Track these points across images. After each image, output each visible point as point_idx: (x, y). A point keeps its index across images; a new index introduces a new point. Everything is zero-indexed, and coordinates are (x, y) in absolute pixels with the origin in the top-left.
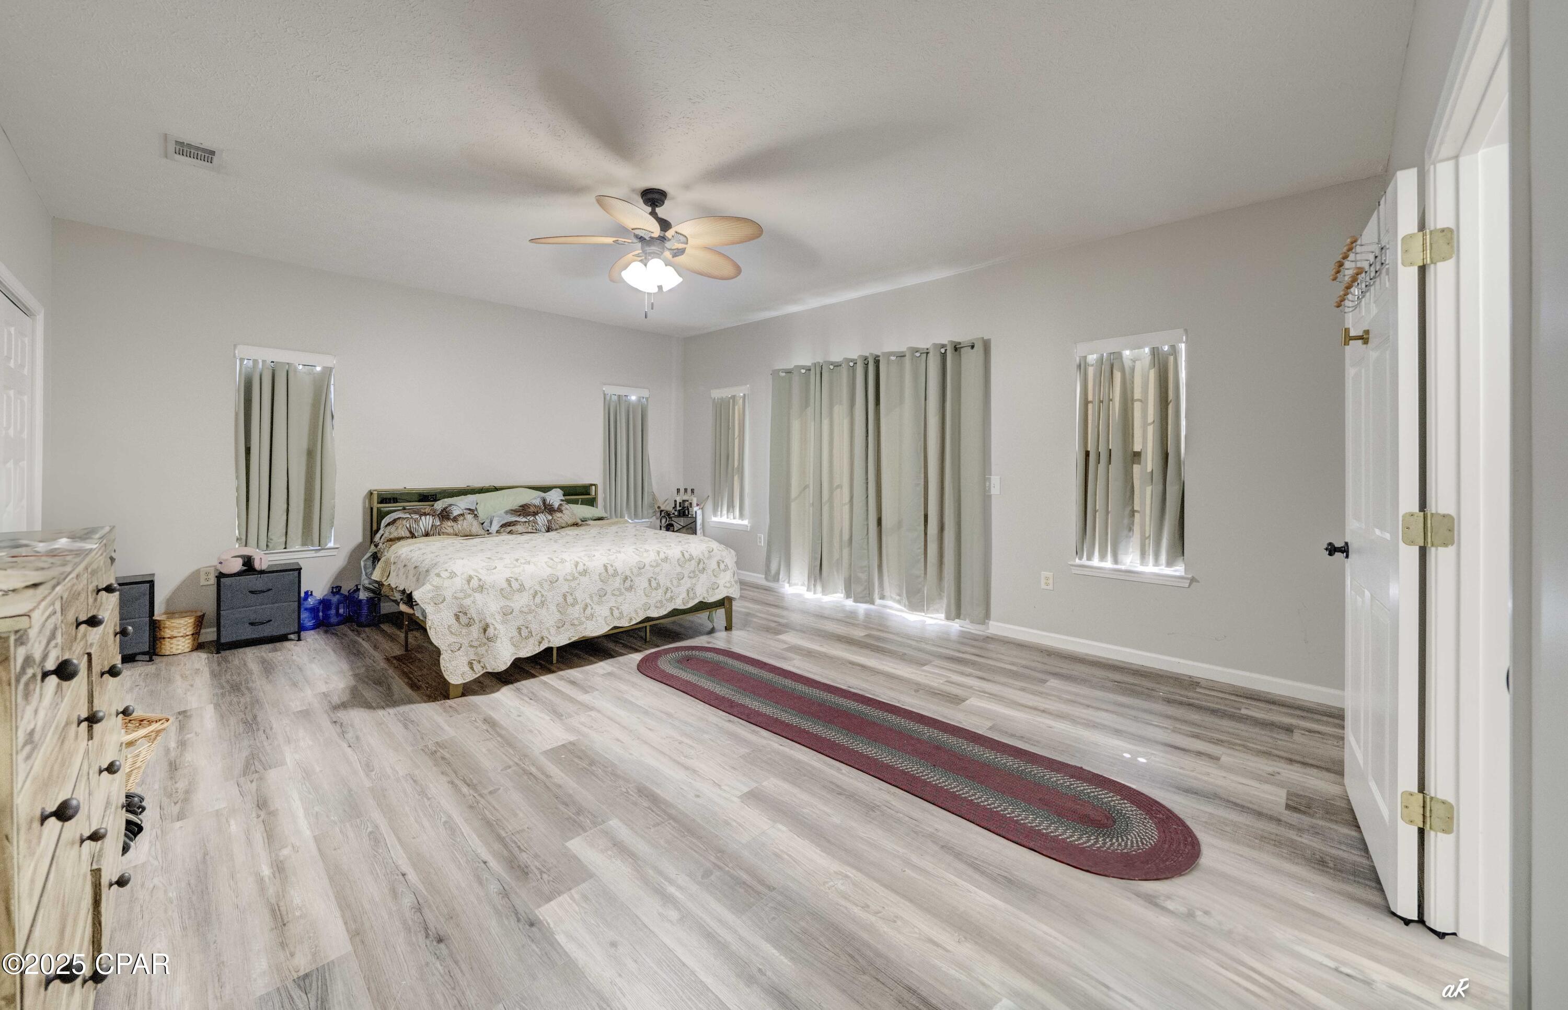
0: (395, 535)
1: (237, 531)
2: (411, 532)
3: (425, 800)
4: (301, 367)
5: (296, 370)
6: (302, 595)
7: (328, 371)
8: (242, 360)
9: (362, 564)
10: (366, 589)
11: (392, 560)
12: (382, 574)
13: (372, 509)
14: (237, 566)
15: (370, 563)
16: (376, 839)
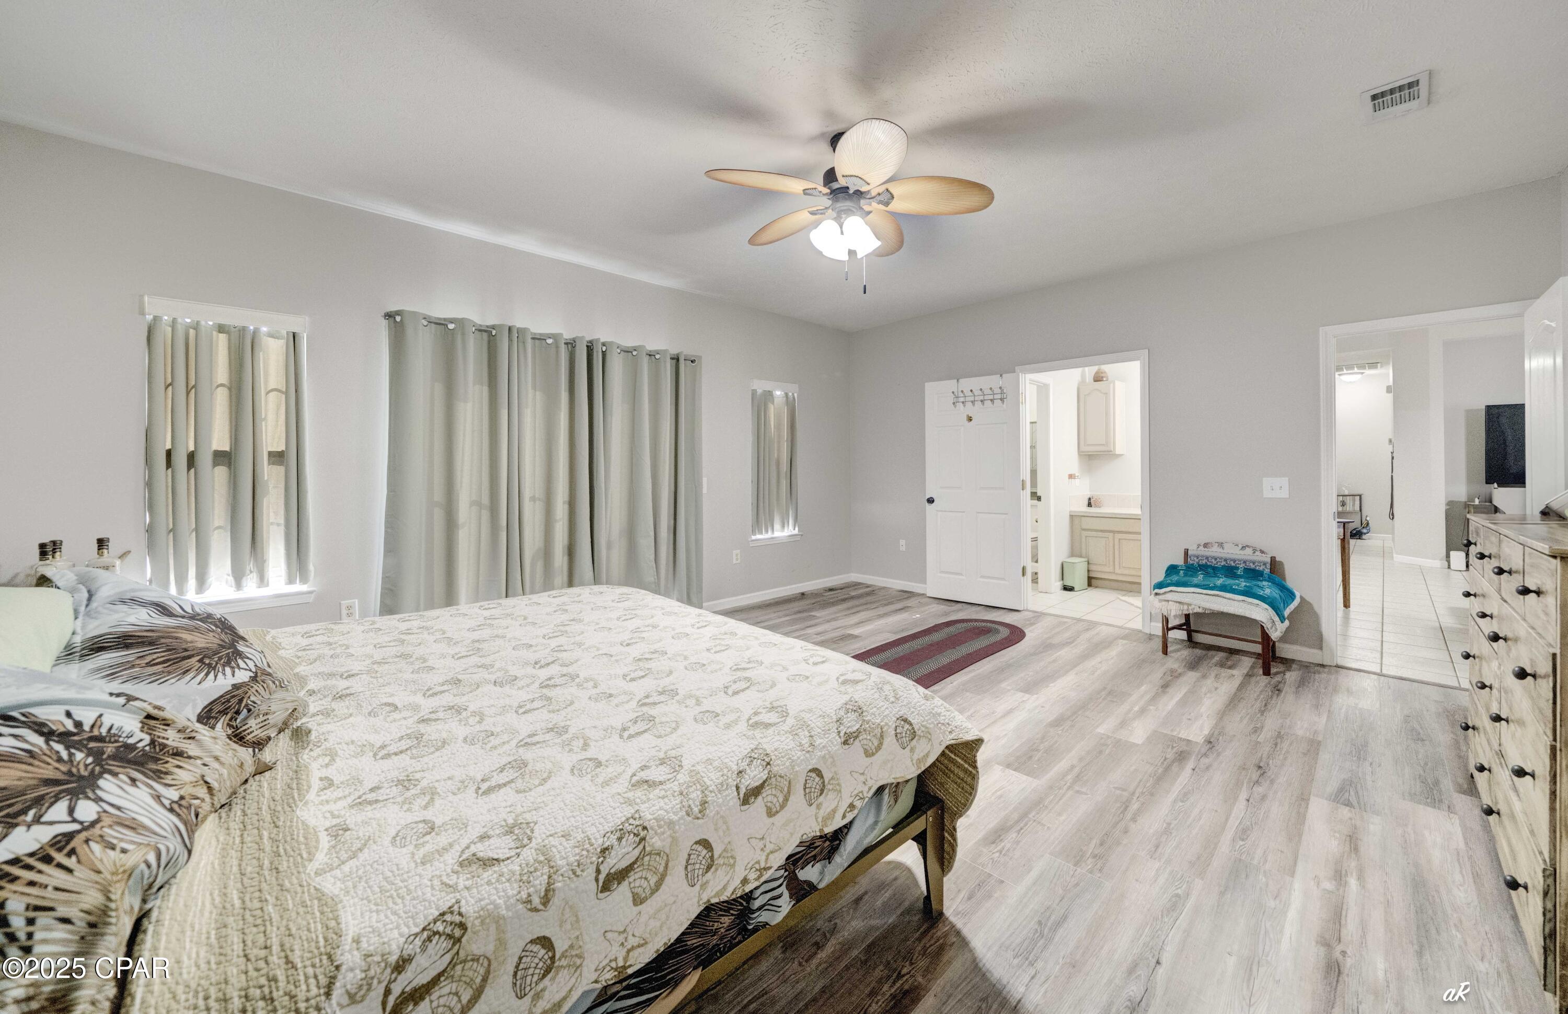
3: (1172, 826)
16: (1243, 833)
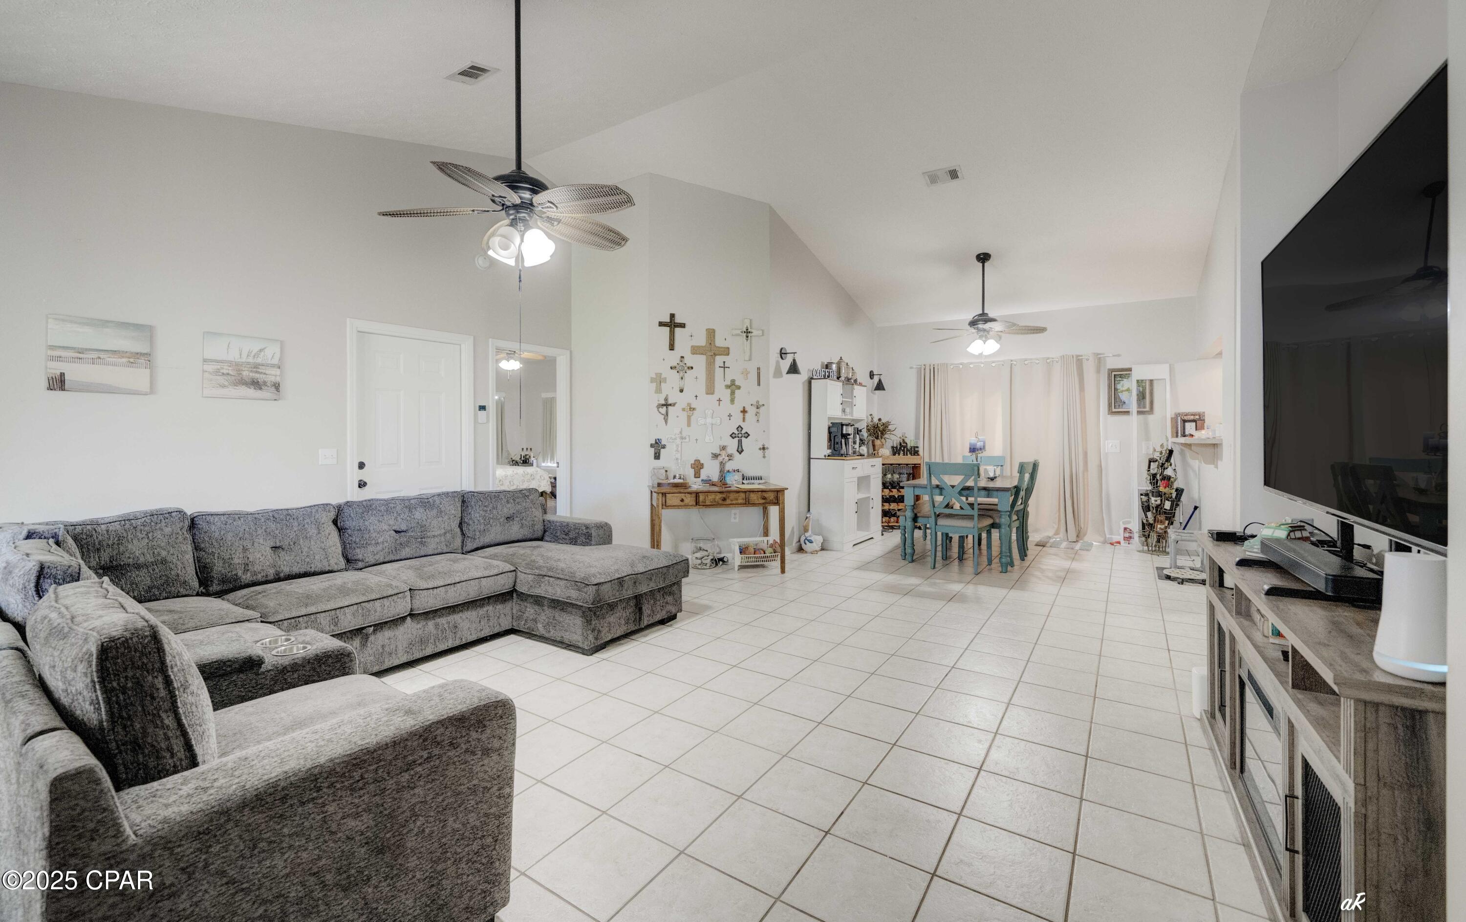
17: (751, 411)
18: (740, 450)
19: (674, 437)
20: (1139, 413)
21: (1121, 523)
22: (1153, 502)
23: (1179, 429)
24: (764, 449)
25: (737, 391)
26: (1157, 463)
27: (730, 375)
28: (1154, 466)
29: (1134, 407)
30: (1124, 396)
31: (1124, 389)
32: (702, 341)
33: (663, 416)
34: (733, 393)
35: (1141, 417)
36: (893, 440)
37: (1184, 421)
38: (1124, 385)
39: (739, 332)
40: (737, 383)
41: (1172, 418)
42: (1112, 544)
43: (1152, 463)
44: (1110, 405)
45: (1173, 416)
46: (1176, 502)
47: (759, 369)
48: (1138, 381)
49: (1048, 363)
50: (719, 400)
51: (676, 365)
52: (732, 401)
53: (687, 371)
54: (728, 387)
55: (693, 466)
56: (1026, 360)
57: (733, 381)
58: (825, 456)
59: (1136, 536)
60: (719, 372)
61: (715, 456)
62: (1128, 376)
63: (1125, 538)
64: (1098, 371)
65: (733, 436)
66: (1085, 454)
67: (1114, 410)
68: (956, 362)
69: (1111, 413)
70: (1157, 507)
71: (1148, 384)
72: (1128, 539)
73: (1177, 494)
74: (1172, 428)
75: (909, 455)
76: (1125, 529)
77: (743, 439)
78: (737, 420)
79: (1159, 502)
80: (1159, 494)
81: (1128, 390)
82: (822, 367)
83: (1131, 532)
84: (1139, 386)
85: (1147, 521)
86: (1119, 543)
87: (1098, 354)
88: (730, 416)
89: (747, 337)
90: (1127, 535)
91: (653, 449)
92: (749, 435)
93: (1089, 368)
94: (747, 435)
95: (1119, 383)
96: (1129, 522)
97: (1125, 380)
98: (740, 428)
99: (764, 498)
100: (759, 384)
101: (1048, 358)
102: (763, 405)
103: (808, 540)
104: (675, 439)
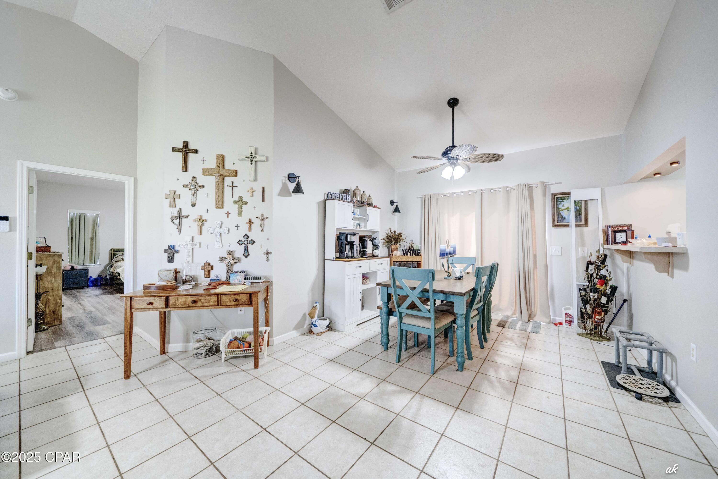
0: (117, 260)
1: (68, 260)
2: (122, 259)
4: (89, 214)
5: (87, 216)
6: (89, 277)
7: (97, 216)
8: (70, 213)
9: (108, 268)
10: (109, 275)
11: (116, 266)
12: (113, 270)
13: (112, 254)
14: (69, 268)
15: (110, 268)
17: (257, 223)
18: (246, 254)
19: (185, 244)
20: (577, 226)
21: (563, 309)
22: (591, 297)
23: (610, 238)
24: (267, 253)
25: (244, 206)
26: (594, 265)
27: (238, 193)
28: (591, 267)
29: (573, 222)
30: (564, 214)
31: (564, 208)
32: (212, 164)
33: (176, 226)
34: (240, 207)
35: (578, 228)
36: (404, 245)
37: (615, 232)
38: (565, 204)
39: (244, 157)
40: (244, 200)
41: (603, 229)
42: (556, 324)
43: (590, 265)
44: (553, 220)
45: (604, 228)
46: (610, 297)
47: (263, 188)
48: (575, 201)
49: (507, 191)
50: (228, 213)
51: (188, 183)
52: (240, 214)
53: (199, 189)
54: (236, 202)
55: (203, 268)
56: (492, 189)
57: (241, 198)
58: (334, 258)
59: (576, 322)
60: (228, 190)
61: (222, 259)
62: (568, 198)
63: (566, 321)
64: (544, 195)
65: (240, 243)
66: (535, 256)
67: (557, 224)
68: (446, 193)
69: (554, 226)
70: (595, 301)
71: (583, 203)
72: (570, 322)
73: (611, 291)
74: (604, 236)
75: (414, 255)
76: (566, 314)
77: (249, 245)
78: (244, 229)
79: (596, 297)
80: (596, 290)
81: (568, 209)
82: (340, 192)
83: (571, 317)
84: (576, 205)
85: (586, 311)
86: (561, 324)
87: (545, 183)
88: (238, 226)
89: (252, 161)
90: (568, 319)
91: (167, 254)
92: (254, 242)
93: (538, 193)
94: (253, 242)
95: (560, 204)
96: (569, 309)
97: (565, 201)
98: (246, 236)
99: (236, 300)
100: (264, 200)
101: (507, 187)
102: (267, 218)
103: (314, 325)
104: (187, 245)
